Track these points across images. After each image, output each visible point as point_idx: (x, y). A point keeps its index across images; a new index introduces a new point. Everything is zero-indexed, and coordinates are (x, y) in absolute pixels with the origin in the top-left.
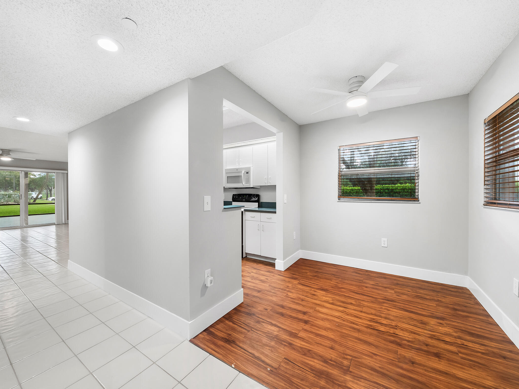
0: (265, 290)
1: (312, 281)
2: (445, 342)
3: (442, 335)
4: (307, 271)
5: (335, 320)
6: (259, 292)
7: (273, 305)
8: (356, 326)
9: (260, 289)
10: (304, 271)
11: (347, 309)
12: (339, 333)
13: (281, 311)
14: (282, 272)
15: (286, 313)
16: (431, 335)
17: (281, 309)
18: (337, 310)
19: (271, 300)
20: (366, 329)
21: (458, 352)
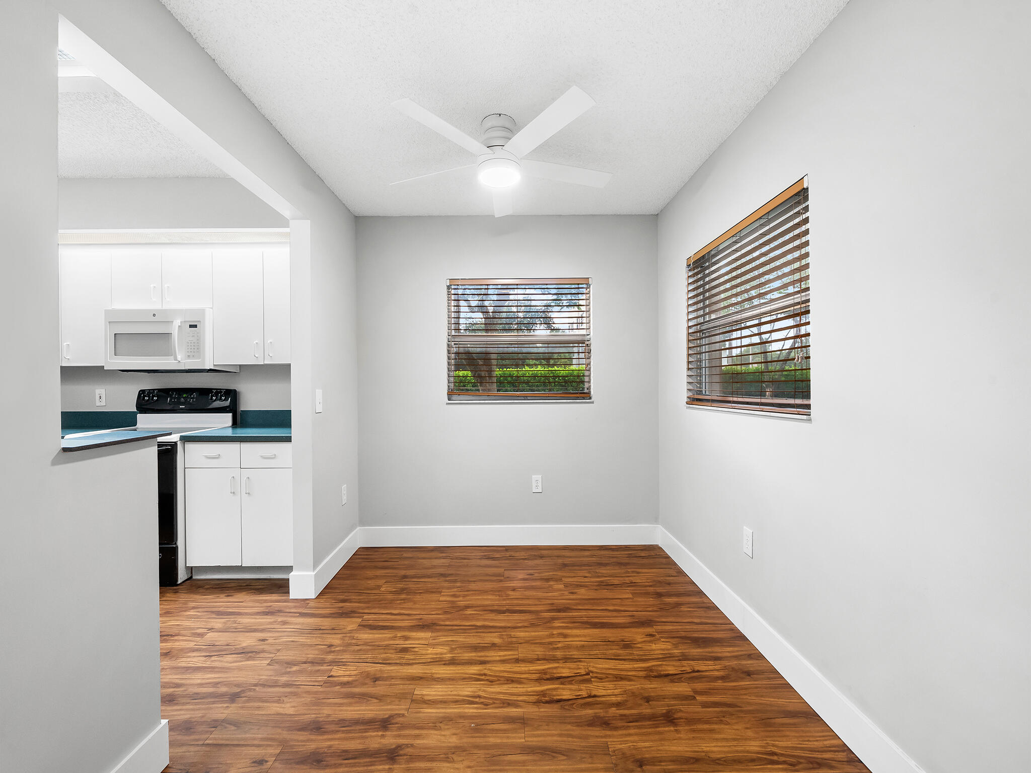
0: (256, 685)
1: (396, 609)
2: (670, 677)
3: (660, 663)
4: (381, 582)
5: (467, 711)
6: (233, 698)
7: (286, 735)
8: (515, 710)
9: (237, 685)
10: (371, 583)
11: (488, 666)
12: (482, 751)
13: (312, 746)
14: (312, 604)
15: (330, 747)
16: (645, 671)
17: (313, 737)
18: (464, 679)
19: (278, 714)
20: (537, 710)
21: (694, 692)
